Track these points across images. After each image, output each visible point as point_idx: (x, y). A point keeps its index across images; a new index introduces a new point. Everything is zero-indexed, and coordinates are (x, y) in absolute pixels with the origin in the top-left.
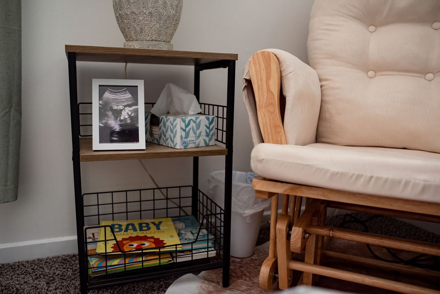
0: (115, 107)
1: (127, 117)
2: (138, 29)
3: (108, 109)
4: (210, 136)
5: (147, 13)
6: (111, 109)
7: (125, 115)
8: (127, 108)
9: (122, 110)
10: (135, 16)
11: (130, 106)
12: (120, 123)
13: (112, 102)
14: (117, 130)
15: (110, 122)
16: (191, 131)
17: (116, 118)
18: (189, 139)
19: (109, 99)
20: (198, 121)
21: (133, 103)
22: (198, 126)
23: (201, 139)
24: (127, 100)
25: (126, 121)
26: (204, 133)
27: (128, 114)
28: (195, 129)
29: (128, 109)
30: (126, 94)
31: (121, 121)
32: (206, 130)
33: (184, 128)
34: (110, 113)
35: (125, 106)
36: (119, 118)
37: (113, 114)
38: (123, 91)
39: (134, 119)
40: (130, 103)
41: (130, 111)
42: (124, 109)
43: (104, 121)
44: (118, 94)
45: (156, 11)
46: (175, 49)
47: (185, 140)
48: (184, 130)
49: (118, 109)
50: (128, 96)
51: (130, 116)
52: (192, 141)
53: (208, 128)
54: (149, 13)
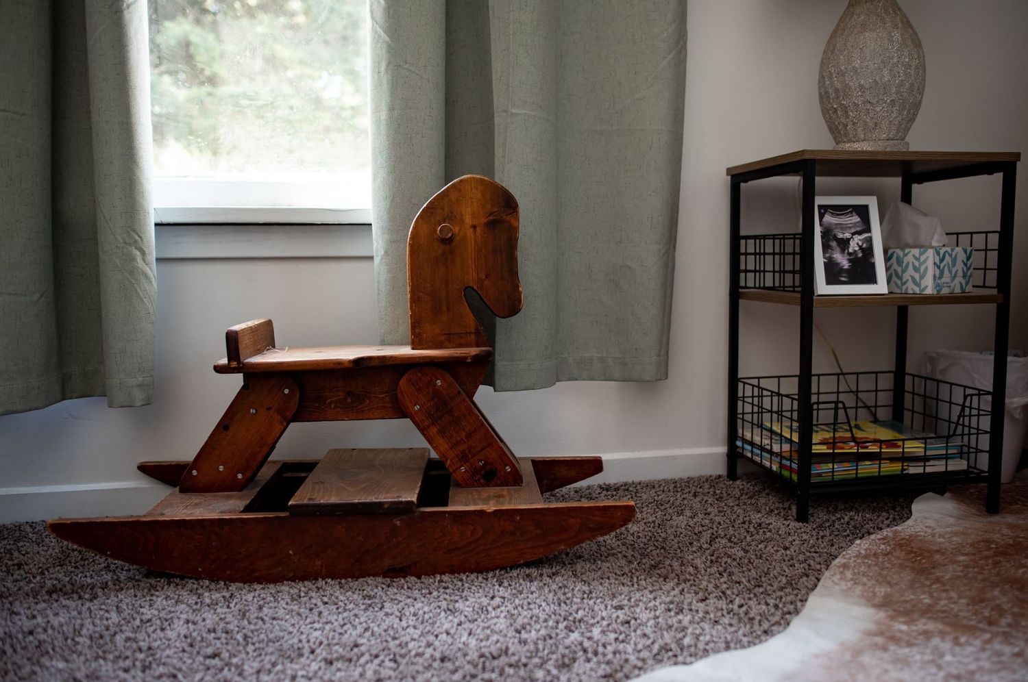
0: (840, 236)
1: (857, 249)
2: (871, 124)
3: (832, 238)
4: (967, 278)
5: (888, 101)
6: (835, 238)
7: (854, 246)
8: (857, 236)
9: (849, 239)
10: (868, 106)
11: (859, 233)
12: (848, 257)
13: (836, 228)
14: (845, 267)
15: (834, 256)
16: (946, 269)
17: (843, 251)
18: (943, 280)
19: (830, 224)
20: (954, 254)
21: (863, 229)
22: (954, 261)
23: (957, 280)
24: (854, 225)
25: (856, 255)
26: (960, 273)
27: (858, 244)
28: (951, 265)
29: (857, 238)
30: (852, 216)
31: (850, 254)
32: (963, 268)
33: (938, 263)
34: (834, 244)
35: (853, 234)
36: (846, 251)
37: (839, 245)
38: (848, 213)
39: (868, 251)
40: (859, 229)
41: (860, 240)
42: (852, 237)
43: (827, 255)
44: (842, 217)
45: (901, 97)
46: (912, 149)
47: (939, 281)
48: (939, 267)
49: (845, 237)
50: (856, 219)
51: (861, 247)
52: (947, 283)
53: (966, 265)
54: (891, 100)
